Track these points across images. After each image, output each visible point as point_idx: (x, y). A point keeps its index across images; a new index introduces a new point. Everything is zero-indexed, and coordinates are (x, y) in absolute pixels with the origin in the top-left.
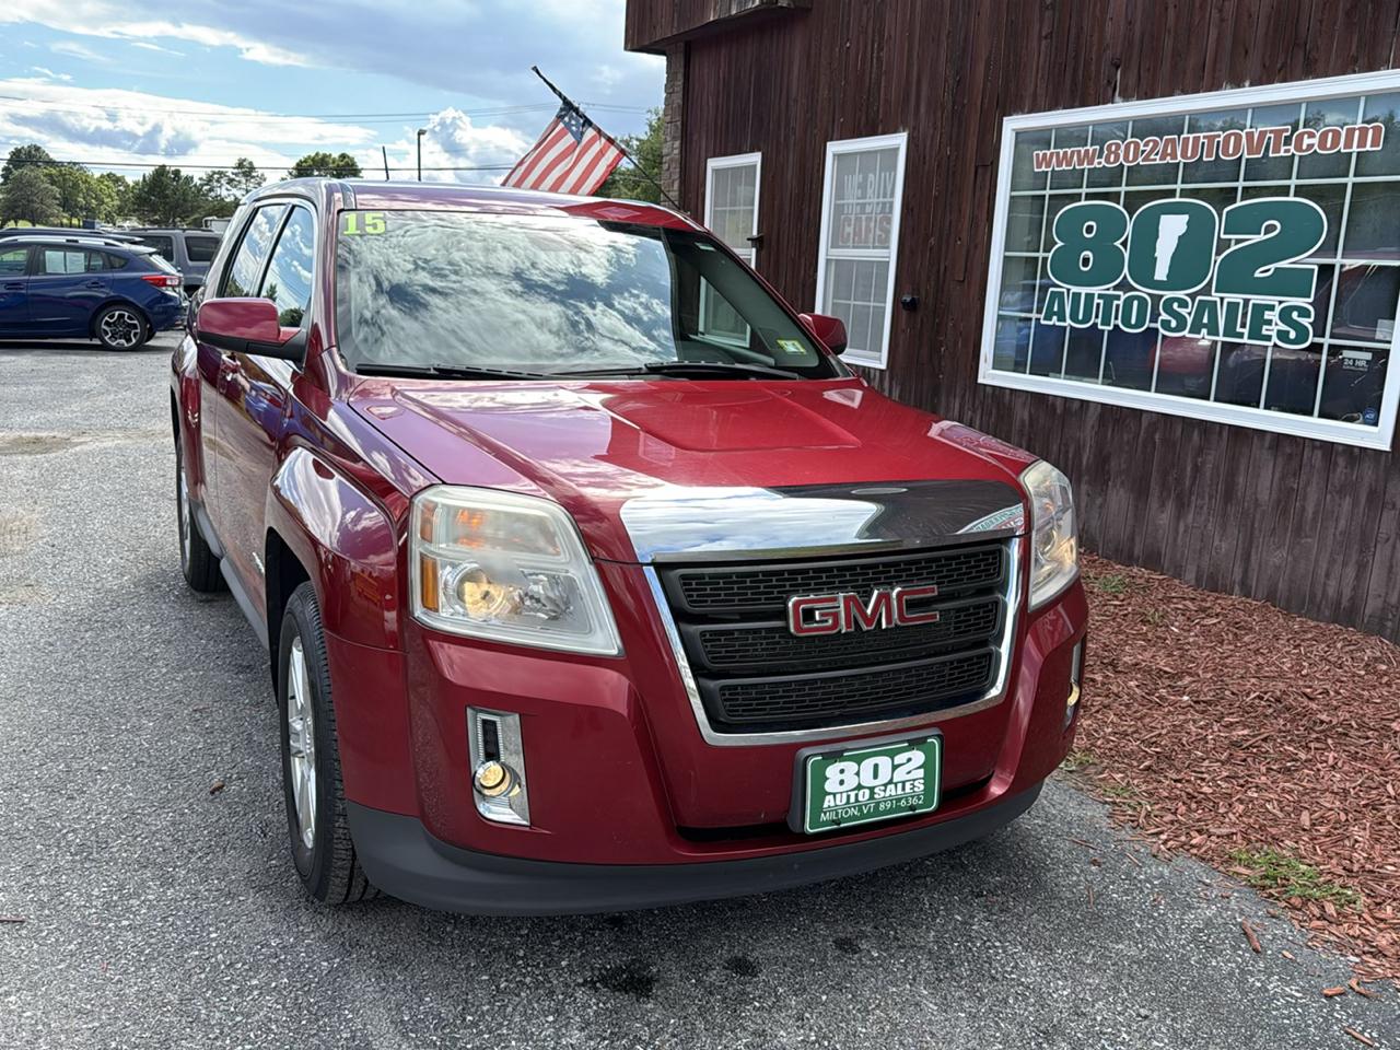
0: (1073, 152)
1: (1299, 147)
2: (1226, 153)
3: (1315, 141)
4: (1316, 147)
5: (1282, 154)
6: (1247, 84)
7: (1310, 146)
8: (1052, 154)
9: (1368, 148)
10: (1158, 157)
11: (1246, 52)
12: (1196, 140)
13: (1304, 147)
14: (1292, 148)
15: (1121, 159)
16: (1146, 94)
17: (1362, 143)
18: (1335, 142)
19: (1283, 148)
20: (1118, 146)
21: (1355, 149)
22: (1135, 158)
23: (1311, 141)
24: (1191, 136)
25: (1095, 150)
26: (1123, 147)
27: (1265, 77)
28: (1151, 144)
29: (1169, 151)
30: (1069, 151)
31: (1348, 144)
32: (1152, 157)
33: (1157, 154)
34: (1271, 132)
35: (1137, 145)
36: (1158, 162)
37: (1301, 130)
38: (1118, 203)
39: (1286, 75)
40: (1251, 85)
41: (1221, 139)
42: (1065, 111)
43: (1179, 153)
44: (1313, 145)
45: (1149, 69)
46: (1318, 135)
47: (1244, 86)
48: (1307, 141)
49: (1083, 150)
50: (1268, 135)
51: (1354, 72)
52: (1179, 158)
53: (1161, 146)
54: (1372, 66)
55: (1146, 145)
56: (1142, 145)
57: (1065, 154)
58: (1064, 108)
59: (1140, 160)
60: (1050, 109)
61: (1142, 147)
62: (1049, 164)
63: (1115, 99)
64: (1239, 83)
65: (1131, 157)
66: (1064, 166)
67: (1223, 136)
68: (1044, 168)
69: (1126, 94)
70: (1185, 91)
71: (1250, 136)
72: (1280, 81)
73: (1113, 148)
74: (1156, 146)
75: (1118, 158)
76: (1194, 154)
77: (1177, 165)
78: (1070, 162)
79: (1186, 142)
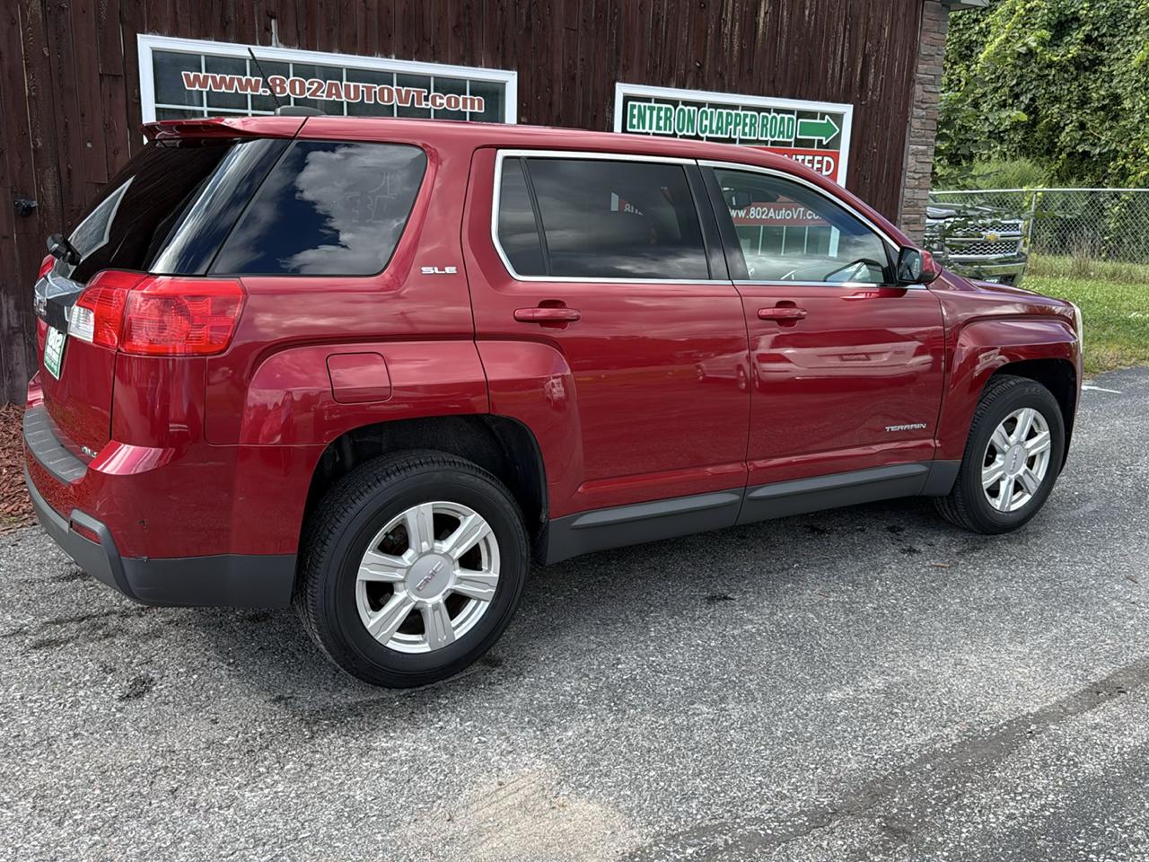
0: (232, 80)
1: (434, 103)
2: (382, 98)
3: (444, 101)
4: (445, 105)
5: (423, 106)
6: (393, 56)
7: (441, 104)
8: (206, 78)
9: (476, 110)
10: (324, 95)
11: (390, 36)
12: (356, 88)
13: (438, 104)
14: (430, 103)
15: (288, 91)
16: (307, 46)
17: (472, 107)
18: (457, 105)
19: (424, 103)
20: (282, 82)
21: (468, 110)
22: (302, 92)
23: (442, 101)
24: (352, 84)
25: (257, 81)
26: (288, 82)
27: (404, 55)
28: (316, 85)
29: (334, 92)
30: (228, 78)
31: (465, 106)
32: (318, 94)
33: (323, 92)
34: (414, 91)
35: (302, 84)
36: (324, 98)
37: (432, 94)
39: (421, 57)
40: (397, 58)
41: (377, 90)
42: (216, 43)
43: (343, 94)
44: (443, 104)
45: (306, 28)
46: (445, 98)
47: (391, 58)
48: (438, 101)
49: (244, 79)
50: (412, 93)
51: (464, 65)
52: (344, 99)
53: (325, 87)
54: (473, 64)
55: (312, 83)
56: (307, 83)
57: (223, 79)
58: (216, 40)
59: (307, 94)
60: (198, 38)
61: (307, 85)
62: (204, 84)
63: (274, 44)
64: (387, 55)
65: (298, 92)
66: (223, 89)
67: (378, 88)
68: (197, 87)
69: (287, 42)
70: (343, 51)
71: (399, 92)
72: (416, 60)
73: (278, 82)
74: (320, 86)
75: (283, 90)
76: (356, 97)
77: (342, 102)
78: (230, 86)
79: (347, 87)
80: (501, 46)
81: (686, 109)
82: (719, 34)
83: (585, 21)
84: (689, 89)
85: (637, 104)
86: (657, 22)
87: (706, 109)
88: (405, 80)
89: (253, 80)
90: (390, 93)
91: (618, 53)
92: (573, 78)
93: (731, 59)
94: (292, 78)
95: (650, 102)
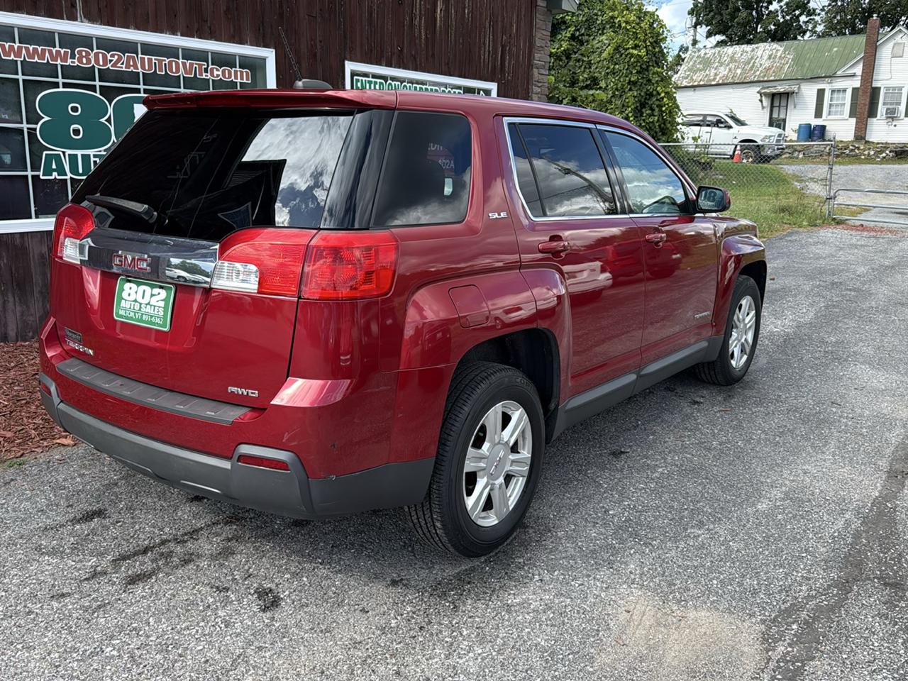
0: (44, 51)
1: (212, 74)
2: (171, 70)
3: (220, 73)
4: (221, 76)
5: (204, 77)
6: (179, 34)
7: (218, 76)
8: (20, 49)
9: (245, 81)
10: (124, 66)
11: (175, 16)
12: (150, 60)
13: (215, 75)
14: (209, 74)
15: (93, 62)
16: (108, 22)
17: (242, 78)
18: (230, 77)
19: (204, 74)
20: (88, 54)
21: (239, 80)
22: (105, 63)
23: (218, 73)
24: (146, 57)
25: (66, 53)
26: (92, 55)
27: (188, 33)
28: (116, 57)
29: (131, 63)
30: (40, 49)
31: (236, 78)
32: (119, 65)
33: (123, 64)
34: (196, 64)
36: (124, 69)
37: (210, 67)
38: (96, 92)
39: (201, 36)
40: (182, 35)
41: (167, 62)
42: (28, 16)
43: (139, 66)
45: (106, 6)
46: (221, 70)
47: (177, 35)
48: (216, 73)
49: (54, 50)
50: (195, 66)
51: (234, 43)
52: (140, 70)
53: (124, 59)
54: (241, 42)
55: (113, 56)
56: (109, 56)
57: (35, 50)
58: (28, 14)
59: (109, 65)
60: (12, 11)
61: (109, 58)
62: (18, 54)
63: (79, 19)
64: (174, 33)
65: (101, 63)
66: (36, 59)
67: (167, 61)
68: (12, 57)
69: (91, 18)
70: (138, 28)
71: (184, 64)
72: (197, 37)
73: (84, 54)
74: (120, 59)
75: (89, 61)
76: (150, 68)
77: (139, 73)
78: (42, 56)
79: (143, 59)
80: (261, 28)
81: (393, 83)
82: (411, 25)
83: (321, 10)
84: (395, 67)
85: (360, 78)
86: (370, 14)
87: (406, 84)
88: (190, 54)
89: (62, 51)
90: (177, 64)
91: (345, 37)
92: (315, 55)
93: (421, 45)
94: (95, 51)
95: (369, 77)
